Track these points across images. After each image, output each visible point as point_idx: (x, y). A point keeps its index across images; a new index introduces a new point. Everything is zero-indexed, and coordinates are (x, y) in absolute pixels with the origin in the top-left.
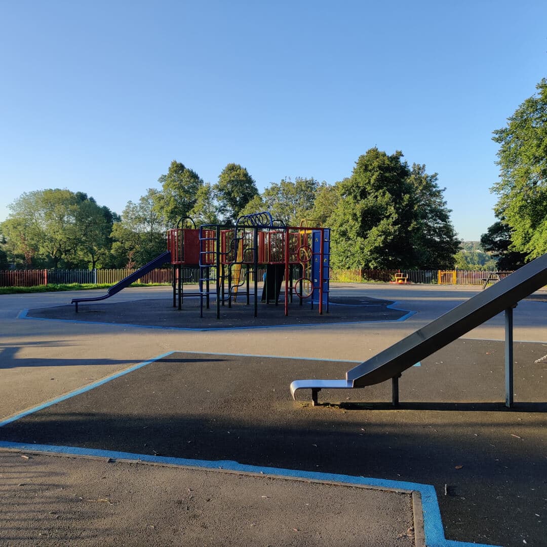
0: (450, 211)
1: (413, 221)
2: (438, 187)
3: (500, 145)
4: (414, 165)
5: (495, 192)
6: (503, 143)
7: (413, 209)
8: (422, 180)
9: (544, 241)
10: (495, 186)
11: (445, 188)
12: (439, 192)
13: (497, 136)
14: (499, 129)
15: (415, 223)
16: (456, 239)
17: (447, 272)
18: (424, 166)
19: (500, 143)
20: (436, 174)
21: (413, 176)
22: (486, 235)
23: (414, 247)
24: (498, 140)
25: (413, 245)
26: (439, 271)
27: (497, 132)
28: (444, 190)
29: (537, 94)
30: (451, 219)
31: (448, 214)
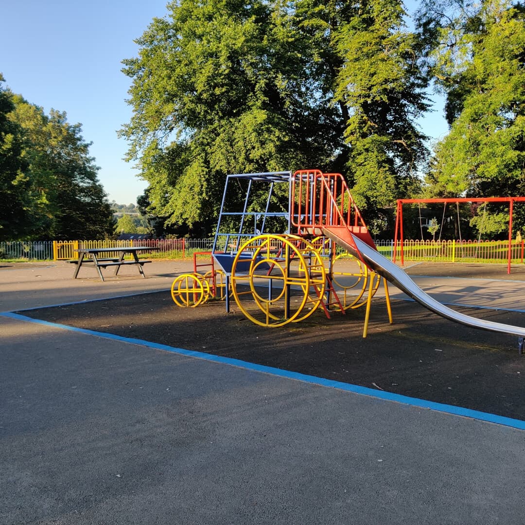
0: (98, 169)
1: (19, 172)
2: (84, 141)
3: (132, 80)
4: (53, 110)
5: (124, 137)
6: (135, 77)
7: (20, 154)
8: (62, 130)
9: (183, 201)
10: (123, 128)
11: (92, 143)
12: (86, 146)
13: (127, 68)
14: (129, 58)
15: (23, 175)
16: (106, 200)
17: (65, 243)
18: (65, 113)
19: (131, 77)
20: (79, 124)
21: (51, 124)
22: (142, 197)
23: (24, 209)
24: (129, 73)
25: (24, 206)
26: (54, 242)
27: (127, 62)
28: (91, 144)
29: (168, 16)
30: (98, 177)
31: (96, 171)
